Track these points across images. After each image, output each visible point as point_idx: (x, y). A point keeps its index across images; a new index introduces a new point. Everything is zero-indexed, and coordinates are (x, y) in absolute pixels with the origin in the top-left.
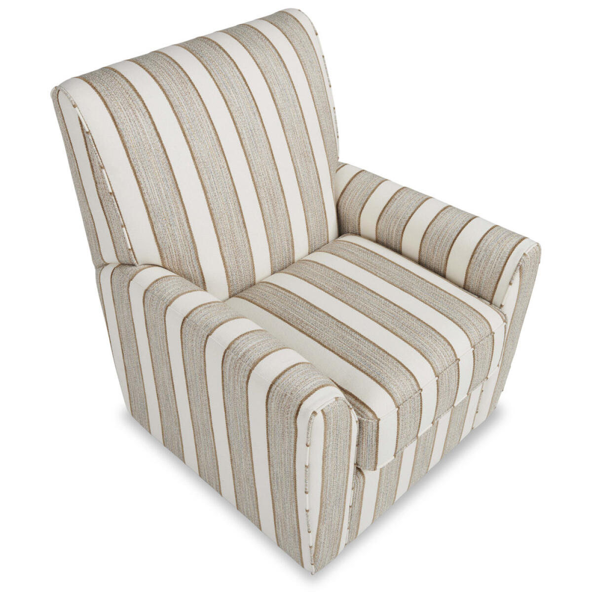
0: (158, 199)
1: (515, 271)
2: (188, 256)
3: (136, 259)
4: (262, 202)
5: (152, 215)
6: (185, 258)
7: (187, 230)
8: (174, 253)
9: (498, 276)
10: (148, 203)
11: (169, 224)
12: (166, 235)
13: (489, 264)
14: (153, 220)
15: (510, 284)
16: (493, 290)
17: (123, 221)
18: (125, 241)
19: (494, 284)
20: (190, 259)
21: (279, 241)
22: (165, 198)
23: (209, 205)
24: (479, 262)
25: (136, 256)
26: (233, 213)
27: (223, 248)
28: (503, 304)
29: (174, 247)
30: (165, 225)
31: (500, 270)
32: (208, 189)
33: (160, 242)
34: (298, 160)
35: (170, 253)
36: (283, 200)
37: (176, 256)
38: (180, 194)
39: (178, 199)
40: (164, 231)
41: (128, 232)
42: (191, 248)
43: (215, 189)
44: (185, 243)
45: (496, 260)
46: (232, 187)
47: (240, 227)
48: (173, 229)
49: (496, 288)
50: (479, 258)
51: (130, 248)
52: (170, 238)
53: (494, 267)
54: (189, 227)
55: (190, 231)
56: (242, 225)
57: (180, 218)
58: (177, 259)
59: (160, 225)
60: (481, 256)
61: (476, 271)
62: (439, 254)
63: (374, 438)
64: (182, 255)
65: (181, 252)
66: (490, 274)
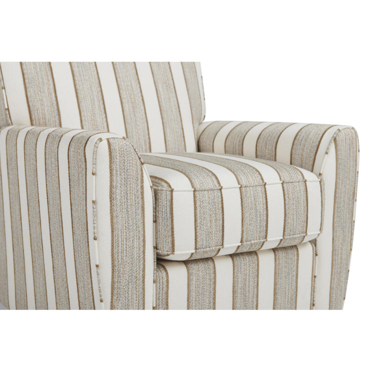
0: (33, 70)
1: (330, 142)
2: (53, 121)
3: (11, 120)
4: (123, 100)
5: (27, 81)
6: (50, 122)
7: (54, 99)
8: (41, 116)
9: (316, 149)
10: (25, 72)
11: (40, 91)
12: (36, 99)
13: (308, 141)
14: (27, 85)
15: (327, 153)
16: (312, 163)
17: (4, 84)
18: (4, 104)
19: (313, 157)
20: (54, 124)
21: (136, 138)
22: (39, 70)
23: (75, 85)
24: (300, 141)
25: (11, 117)
26: (95, 98)
27: (84, 122)
28: (321, 173)
29: (42, 111)
30: (36, 91)
31: (317, 143)
32: (76, 74)
33: (31, 104)
34: (160, 86)
35: (38, 115)
36: (142, 107)
37: (43, 119)
38: (51, 70)
39: (49, 73)
40: (35, 95)
41: (7, 94)
42: (55, 114)
43: (82, 75)
44: (51, 109)
45: (313, 137)
46: (97, 79)
47: (101, 111)
48: (42, 95)
49: (314, 160)
50: (300, 139)
51: (7, 107)
52: (39, 102)
53: (313, 142)
54: (56, 97)
55: (57, 100)
56: (103, 111)
57: (49, 88)
58: (43, 122)
59: (32, 90)
60: (302, 137)
61: (298, 150)
62: (270, 147)
63: (168, 210)
64: (47, 119)
65: (47, 116)
66: (309, 149)
